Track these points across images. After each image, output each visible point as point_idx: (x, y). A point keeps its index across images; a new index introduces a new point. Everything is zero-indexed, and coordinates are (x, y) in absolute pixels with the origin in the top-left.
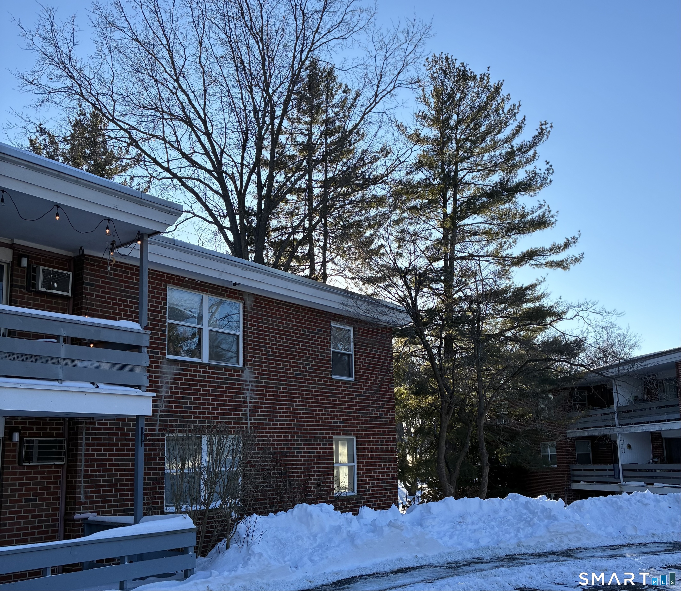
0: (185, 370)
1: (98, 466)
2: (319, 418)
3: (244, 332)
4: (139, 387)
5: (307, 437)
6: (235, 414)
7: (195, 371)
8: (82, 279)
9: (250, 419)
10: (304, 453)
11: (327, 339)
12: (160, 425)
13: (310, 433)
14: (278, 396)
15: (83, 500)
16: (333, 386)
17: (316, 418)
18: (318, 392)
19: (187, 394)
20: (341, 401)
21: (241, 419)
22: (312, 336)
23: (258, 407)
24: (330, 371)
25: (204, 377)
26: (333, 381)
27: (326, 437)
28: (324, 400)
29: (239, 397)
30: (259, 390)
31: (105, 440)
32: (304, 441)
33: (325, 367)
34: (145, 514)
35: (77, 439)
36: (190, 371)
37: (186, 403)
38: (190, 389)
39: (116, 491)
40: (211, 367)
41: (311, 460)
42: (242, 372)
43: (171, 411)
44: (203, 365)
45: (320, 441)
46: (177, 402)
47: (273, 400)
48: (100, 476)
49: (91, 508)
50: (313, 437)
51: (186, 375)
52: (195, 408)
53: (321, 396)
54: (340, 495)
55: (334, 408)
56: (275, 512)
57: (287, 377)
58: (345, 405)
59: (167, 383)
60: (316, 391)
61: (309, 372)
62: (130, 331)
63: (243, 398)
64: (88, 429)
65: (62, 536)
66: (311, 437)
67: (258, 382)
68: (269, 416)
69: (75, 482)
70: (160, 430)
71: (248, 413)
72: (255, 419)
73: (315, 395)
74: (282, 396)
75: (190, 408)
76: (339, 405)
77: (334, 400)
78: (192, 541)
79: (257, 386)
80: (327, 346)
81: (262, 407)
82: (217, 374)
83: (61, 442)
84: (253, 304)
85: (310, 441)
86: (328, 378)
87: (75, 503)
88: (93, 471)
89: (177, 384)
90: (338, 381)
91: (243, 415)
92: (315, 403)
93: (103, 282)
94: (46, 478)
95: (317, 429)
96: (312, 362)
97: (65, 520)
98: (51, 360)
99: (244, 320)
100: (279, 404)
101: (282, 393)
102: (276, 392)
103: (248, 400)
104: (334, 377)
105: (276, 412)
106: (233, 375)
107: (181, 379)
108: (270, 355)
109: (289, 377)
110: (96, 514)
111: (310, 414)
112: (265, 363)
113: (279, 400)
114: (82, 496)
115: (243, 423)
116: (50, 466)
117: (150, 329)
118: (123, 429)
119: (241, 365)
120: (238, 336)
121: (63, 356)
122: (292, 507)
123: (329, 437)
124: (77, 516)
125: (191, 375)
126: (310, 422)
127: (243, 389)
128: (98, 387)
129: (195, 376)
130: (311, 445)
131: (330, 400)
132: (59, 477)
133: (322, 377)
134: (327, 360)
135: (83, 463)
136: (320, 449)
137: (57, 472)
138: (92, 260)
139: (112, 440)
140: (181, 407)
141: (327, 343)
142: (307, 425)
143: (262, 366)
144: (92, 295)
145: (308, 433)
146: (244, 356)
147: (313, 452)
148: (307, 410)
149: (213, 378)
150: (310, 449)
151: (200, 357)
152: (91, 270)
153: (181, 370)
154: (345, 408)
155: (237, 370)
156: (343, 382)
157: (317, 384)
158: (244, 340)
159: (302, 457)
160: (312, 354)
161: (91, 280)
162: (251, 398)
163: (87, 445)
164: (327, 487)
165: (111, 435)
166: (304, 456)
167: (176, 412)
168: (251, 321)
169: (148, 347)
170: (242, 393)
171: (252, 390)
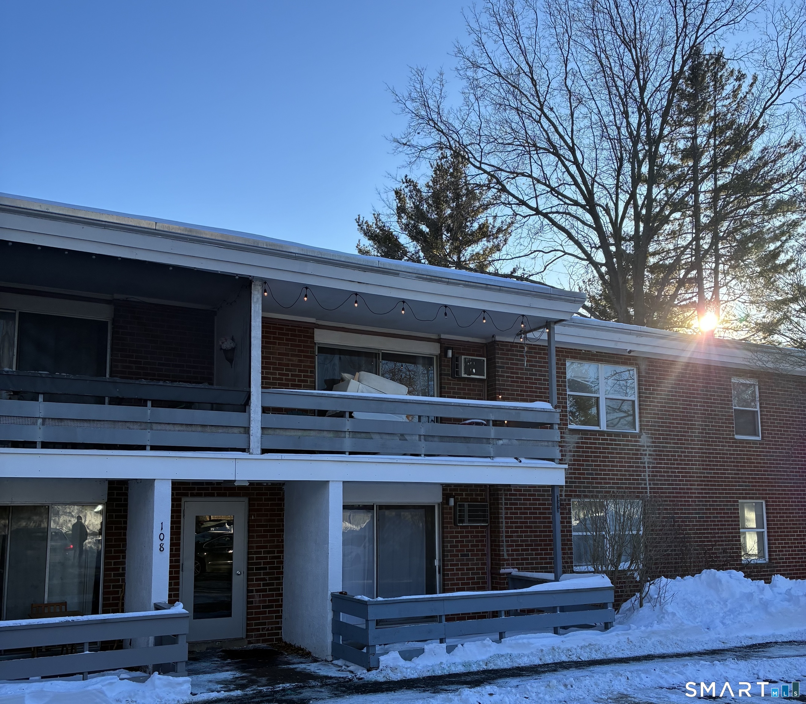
0: (586, 439)
1: (516, 527)
2: (722, 481)
3: (639, 397)
4: (552, 460)
5: (709, 501)
6: (634, 480)
7: (594, 439)
8: (495, 363)
9: (650, 484)
10: (707, 517)
11: (728, 397)
12: (566, 491)
13: (713, 497)
14: (677, 460)
15: (506, 557)
16: (736, 447)
17: (718, 481)
18: (719, 454)
19: (588, 461)
20: (746, 463)
21: (641, 484)
22: (711, 395)
23: (657, 472)
24: (733, 431)
25: (603, 444)
26: (736, 441)
27: (730, 501)
28: (726, 462)
29: (638, 463)
30: (657, 455)
31: (521, 504)
32: (706, 505)
33: (726, 427)
34: (564, 572)
35: (498, 504)
36: (590, 439)
37: (588, 470)
38: (591, 457)
39: (532, 550)
40: (609, 434)
41: (714, 525)
42: (640, 438)
43: (575, 478)
44: (602, 433)
45: (724, 505)
46: (579, 469)
47: (671, 464)
48: (518, 536)
49: (513, 564)
50: (716, 501)
51: (587, 443)
52: (596, 474)
53: (723, 458)
54: (749, 562)
55: (738, 470)
56: (682, 576)
57: (685, 440)
58: (751, 467)
59: (570, 451)
60: (717, 454)
61: (709, 434)
62: (544, 411)
63: (642, 463)
64: (506, 495)
65: (490, 588)
66: (713, 501)
67: (655, 447)
68: (669, 480)
69: (499, 542)
70: (566, 495)
71: (647, 478)
72: (654, 484)
73: (717, 457)
74: (681, 460)
75: (592, 474)
76: (744, 466)
77: (737, 462)
78: (610, 598)
79: (654, 451)
80: (728, 404)
81: (660, 472)
82: (615, 440)
83: (485, 506)
84: (647, 367)
85: (713, 505)
86: (730, 439)
87: (500, 560)
88: (512, 532)
89: (579, 452)
90: (742, 441)
91: (642, 480)
92: (717, 465)
93: (512, 364)
94: (475, 537)
95: (720, 493)
96: (712, 422)
97: (492, 574)
98: (484, 440)
99: (639, 385)
100: (678, 468)
101: (681, 456)
102: (675, 456)
103: (646, 465)
104: (737, 437)
105: (675, 476)
106: (631, 441)
107: (583, 447)
108: (666, 419)
109: (688, 440)
110: (516, 570)
111: (711, 477)
112: (662, 427)
113: (678, 464)
114: (505, 553)
115: (642, 488)
116: (477, 527)
117: (559, 407)
118: (534, 495)
119: (637, 431)
120: (633, 402)
121: (493, 436)
122: (700, 572)
123: (734, 501)
124: (502, 571)
125: (591, 443)
126: (712, 485)
127: (641, 454)
128: (520, 462)
129: (595, 444)
130: (714, 509)
131: (733, 462)
132: (484, 537)
133: (723, 438)
134: (729, 419)
135: (504, 525)
136: (724, 513)
137: (482, 532)
138: (502, 345)
139: (526, 504)
140: (584, 474)
141: (728, 401)
142: (709, 489)
143: (658, 430)
144: (503, 376)
145: (710, 497)
146: (640, 421)
147: (717, 517)
148: (708, 473)
149: (612, 444)
150: (713, 513)
151: (598, 425)
152: (502, 354)
153: (582, 438)
154: (751, 470)
155: (634, 436)
156: (748, 442)
157: (718, 446)
158: (640, 405)
159: (704, 521)
160: (711, 415)
161: (502, 363)
162: (649, 463)
163: (506, 509)
164: (733, 553)
165: (524, 500)
166: (707, 521)
167: (580, 478)
168: (646, 385)
169: (558, 424)
170: (640, 459)
171: (650, 455)
